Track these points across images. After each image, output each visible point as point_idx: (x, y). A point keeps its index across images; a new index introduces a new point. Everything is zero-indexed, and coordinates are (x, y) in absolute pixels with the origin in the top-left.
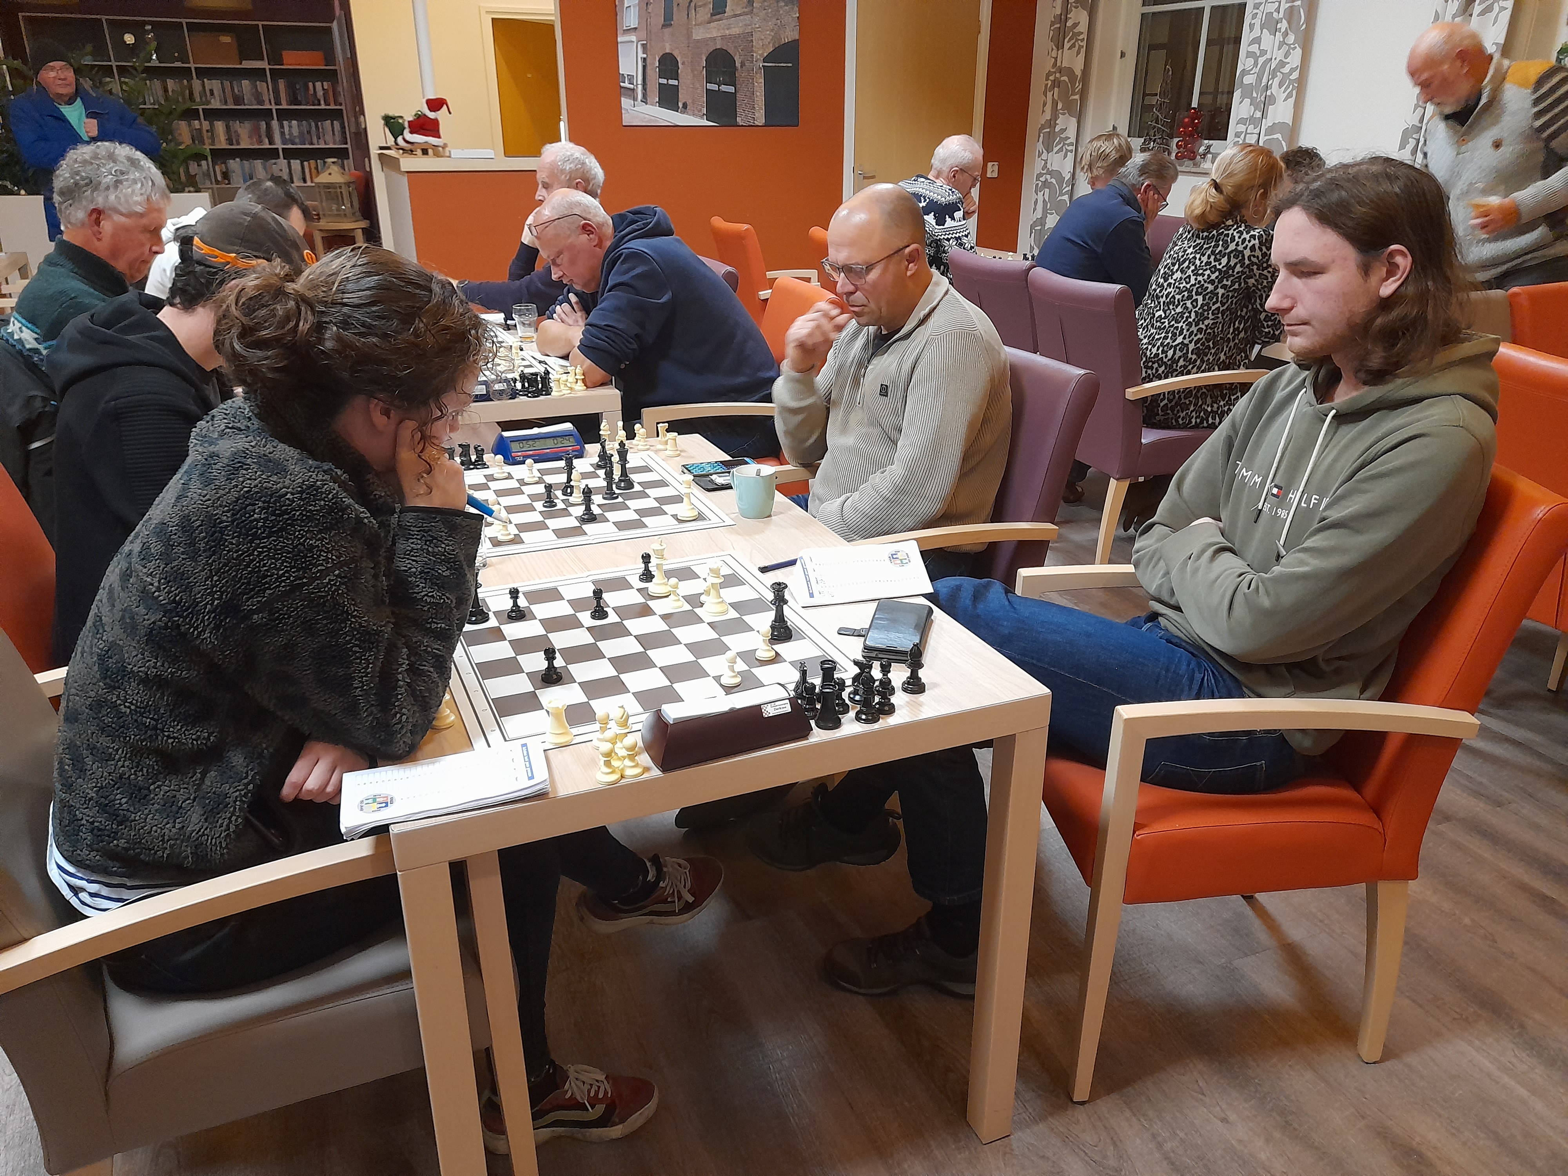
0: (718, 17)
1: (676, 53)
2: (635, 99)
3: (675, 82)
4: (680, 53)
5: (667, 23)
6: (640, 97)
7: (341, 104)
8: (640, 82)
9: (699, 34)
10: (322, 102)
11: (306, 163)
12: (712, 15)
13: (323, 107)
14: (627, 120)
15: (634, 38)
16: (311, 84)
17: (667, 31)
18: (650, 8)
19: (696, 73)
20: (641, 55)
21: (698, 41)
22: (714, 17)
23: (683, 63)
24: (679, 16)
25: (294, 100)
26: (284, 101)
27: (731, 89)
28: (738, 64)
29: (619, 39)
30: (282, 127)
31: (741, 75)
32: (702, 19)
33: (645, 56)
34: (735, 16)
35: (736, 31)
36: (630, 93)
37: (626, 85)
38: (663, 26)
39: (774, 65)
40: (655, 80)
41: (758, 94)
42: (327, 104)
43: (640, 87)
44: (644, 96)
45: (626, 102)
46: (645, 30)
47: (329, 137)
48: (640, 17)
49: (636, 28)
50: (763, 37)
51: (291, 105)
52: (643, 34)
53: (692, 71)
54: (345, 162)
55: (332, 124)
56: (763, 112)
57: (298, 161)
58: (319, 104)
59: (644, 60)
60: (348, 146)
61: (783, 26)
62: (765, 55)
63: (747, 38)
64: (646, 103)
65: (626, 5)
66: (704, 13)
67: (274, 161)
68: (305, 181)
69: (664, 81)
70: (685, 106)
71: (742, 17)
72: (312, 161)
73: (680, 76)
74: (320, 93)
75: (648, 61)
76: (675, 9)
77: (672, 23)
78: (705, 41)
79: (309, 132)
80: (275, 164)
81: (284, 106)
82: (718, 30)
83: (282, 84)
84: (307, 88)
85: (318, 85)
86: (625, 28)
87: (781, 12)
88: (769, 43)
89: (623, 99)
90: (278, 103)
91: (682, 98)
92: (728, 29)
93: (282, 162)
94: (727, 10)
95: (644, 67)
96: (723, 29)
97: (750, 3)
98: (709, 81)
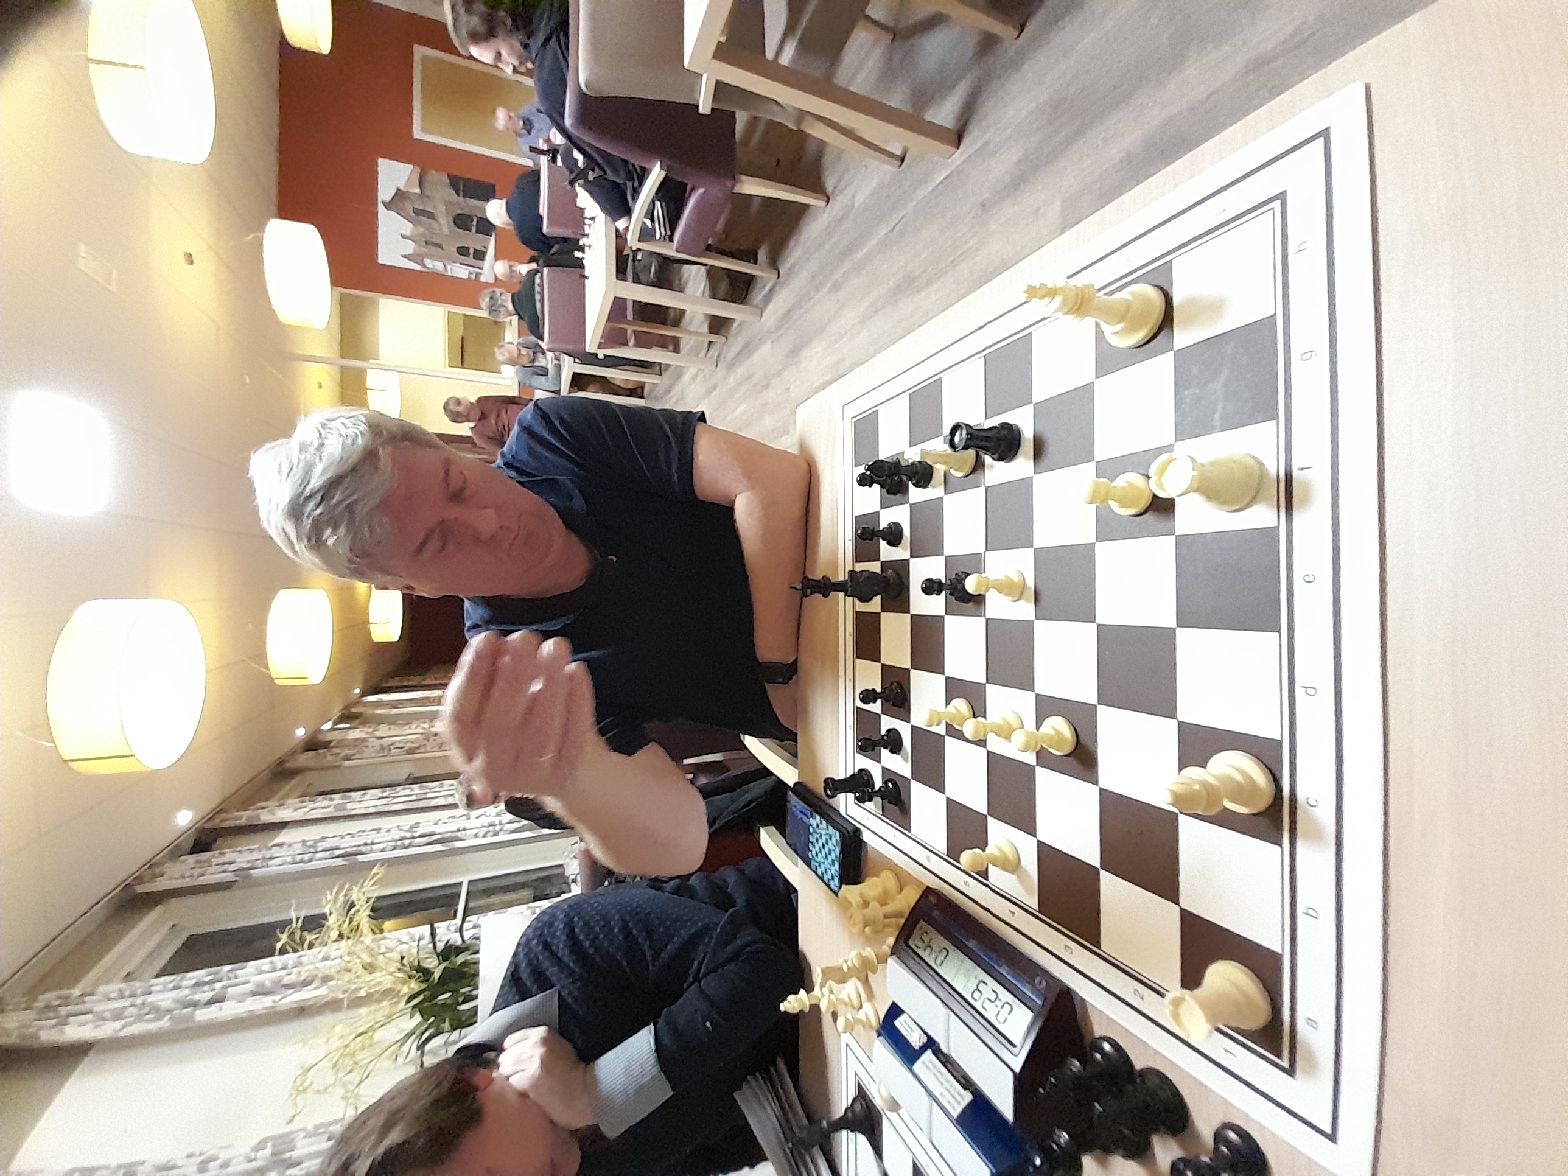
0: (436, 217)
1: (456, 246)
2: (480, 274)
3: (472, 249)
4: (456, 243)
5: (440, 246)
6: (479, 270)
9: (446, 230)
12: (435, 220)
15: (449, 267)
17: (444, 246)
18: (433, 254)
19: (466, 237)
20: (458, 265)
21: (449, 232)
22: (437, 220)
23: (462, 242)
24: (437, 239)
27: (475, 220)
28: (462, 212)
29: (449, 274)
31: (467, 211)
32: (437, 226)
33: (458, 263)
34: (435, 207)
35: (443, 209)
36: (478, 275)
37: (473, 276)
39: (461, 191)
40: (470, 260)
43: (474, 269)
44: (479, 268)
45: (483, 279)
46: (446, 259)
48: (438, 261)
49: (444, 265)
50: (447, 194)
52: (447, 261)
59: (460, 263)
61: (440, 181)
62: (456, 195)
63: (448, 204)
64: (482, 268)
66: (434, 225)
69: (471, 256)
70: (485, 247)
71: (436, 204)
73: (469, 246)
75: (461, 261)
76: (433, 241)
77: (440, 243)
78: (450, 228)
82: (443, 219)
86: (444, 270)
88: (450, 191)
91: (479, 248)
92: (443, 213)
95: (464, 264)
96: (442, 216)
97: (428, 197)
98: (470, 231)
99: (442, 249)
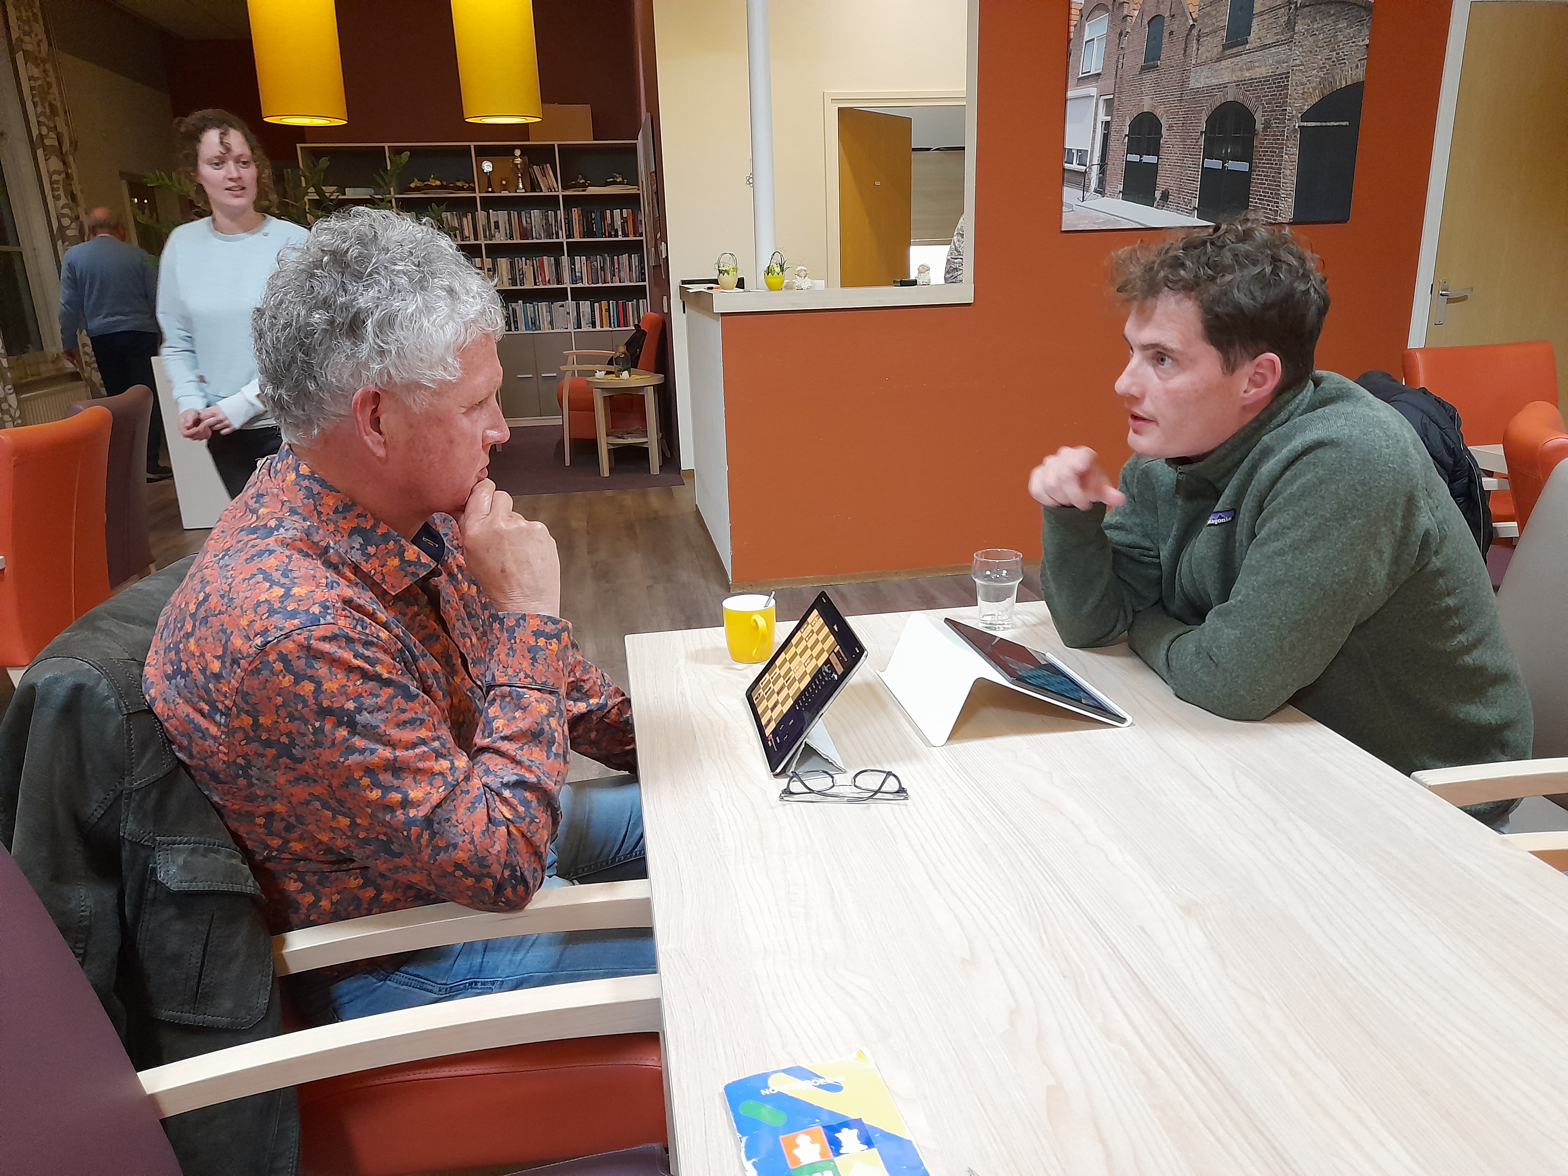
0: (1235, 50)
1: (1159, 113)
2: (1085, 188)
3: (1152, 159)
4: (1166, 112)
5: (1150, 64)
6: (1094, 184)
7: (641, 235)
8: (1096, 160)
9: (1199, 79)
10: (620, 233)
11: (596, 305)
12: (1225, 47)
13: (620, 238)
14: (1069, 221)
15: (1093, 91)
16: (608, 212)
17: (1149, 76)
18: (1125, 41)
19: (1188, 142)
20: (1102, 117)
21: (1197, 91)
22: (1227, 52)
23: (1170, 128)
24: (1170, 52)
25: (588, 231)
26: (576, 233)
27: (1243, 166)
28: (1259, 126)
29: (1070, 94)
30: (572, 263)
31: (1262, 143)
32: (1209, 54)
33: (1109, 118)
34: (1264, 47)
35: (1261, 71)
36: (1080, 179)
37: (1074, 166)
38: (1143, 68)
39: (1319, 124)
40: (1120, 156)
41: (1288, 172)
42: (625, 234)
43: (1095, 169)
44: (1101, 182)
45: (1070, 194)
46: (1114, 77)
47: (624, 274)
48: (1107, 56)
49: (1099, 74)
50: (1305, 80)
51: (584, 237)
52: (1109, 83)
53: (1183, 140)
54: (641, 301)
55: (630, 257)
56: (1291, 201)
57: (588, 303)
58: (616, 235)
59: (1107, 124)
60: (646, 283)
61: (1341, 61)
62: (1306, 108)
63: (1280, 82)
64: (1103, 194)
65: (1086, 39)
66: (1212, 45)
67: (561, 303)
68: (594, 325)
69: (1134, 158)
70: (1165, 196)
71: (1273, 50)
72: (603, 303)
73: (1163, 150)
74: (618, 223)
75: (1114, 127)
76: (1165, 40)
77: (1159, 63)
78: (1210, 90)
79: (603, 269)
80: (562, 306)
81: (577, 239)
82: (1233, 71)
83: (575, 213)
84: (603, 218)
85: (617, 212)
86: (1081, 76)
87: (1341, 38)
88: (1314, 89)
89: (1065, 188)
90: (570, 235)
91: (1163, 182)
92: (1248, 69)
93: (570, 304)
94: (1251, 38)
95: (1106, 137)
96: (1241, 69)
97: (1290, 25)
98: (1208, 155)
99: (1144, 69)
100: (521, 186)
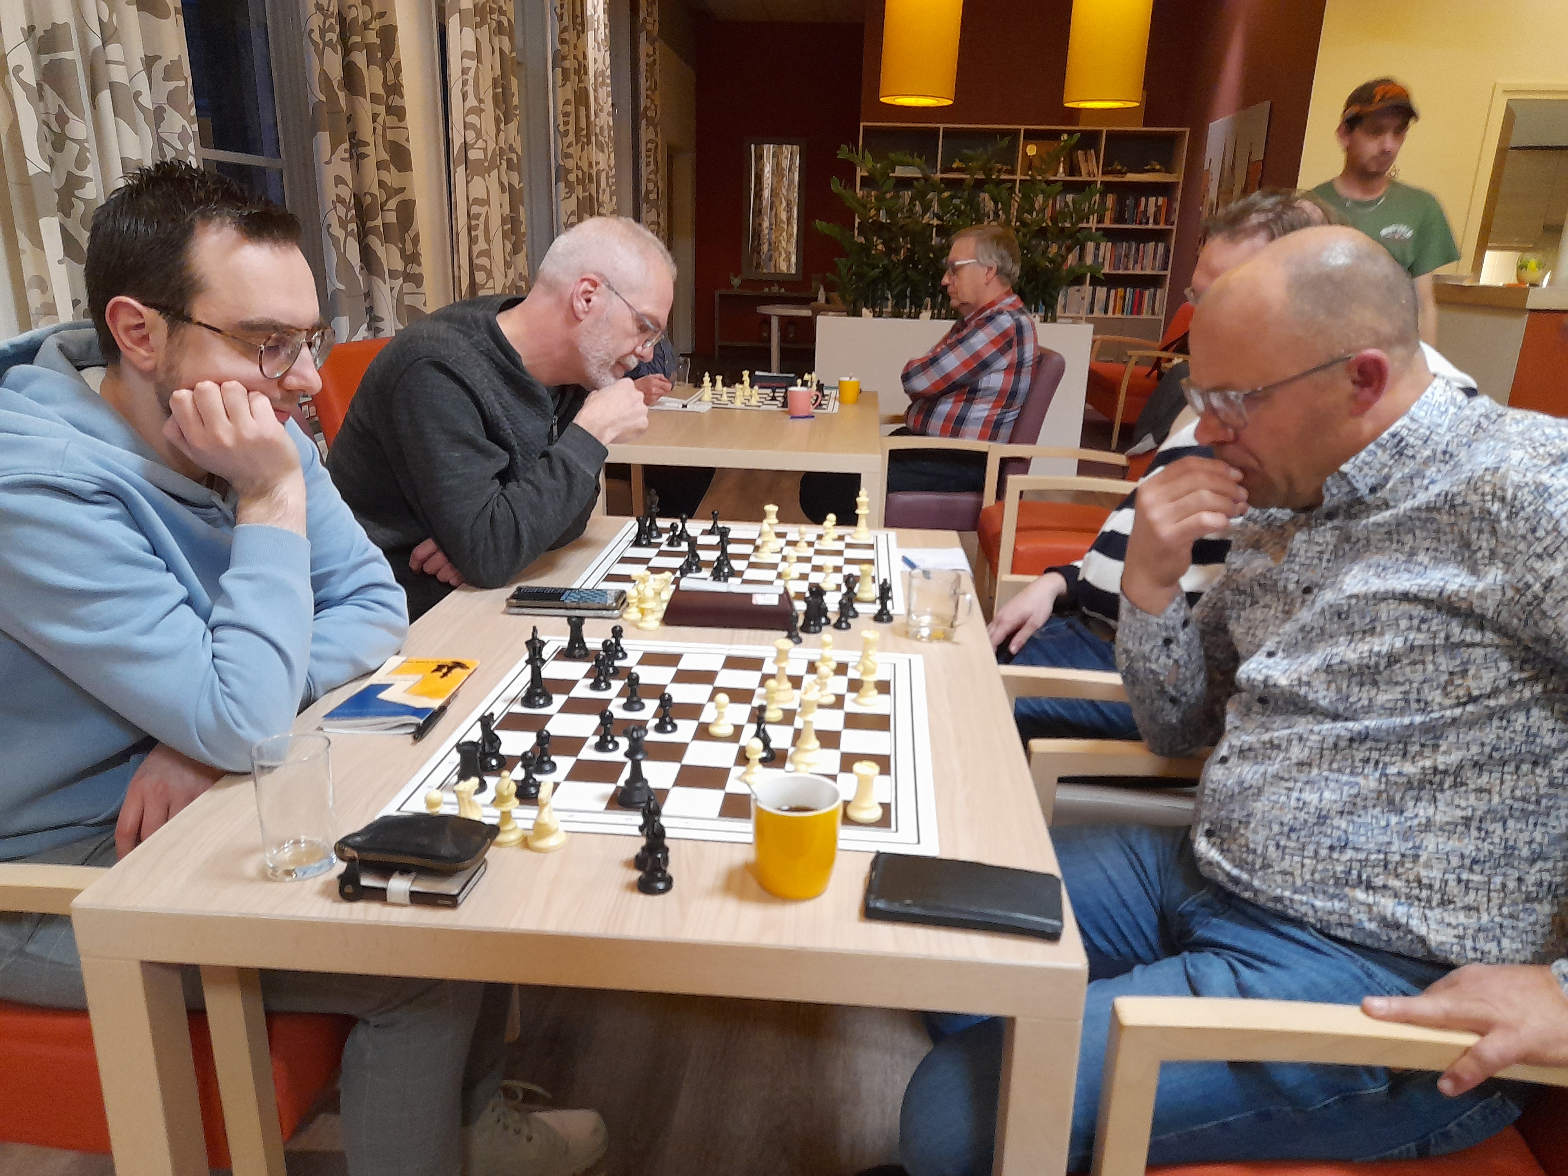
7: (1173, 224)
10: (1151, 221)
11: (1113, 292)
13: (1151, 226)
16: (1143, 199)
25: (1119, 218)
26: (1107, 219)
30: (1097, 248)
42: (1156, 222)
47: (1148, 261)
51: (1115, 223)
54: (1159, 291)
55: (1156, 247)
57: (1105, 289)
58: (1147, 223)
60: (1168, 273)
67: (1077, 288)
68: (1106, 311)
72: (1121, 290)
74: (1152, 210)
79: (1127, 256)
80: (1078, 291)
81: (1107, 224)
83: (1110, 199)
84: (1137, 204)
85: (1152, 200)
90: (1100, 220)
93: (1087, 289)
100: (1061, 170)
